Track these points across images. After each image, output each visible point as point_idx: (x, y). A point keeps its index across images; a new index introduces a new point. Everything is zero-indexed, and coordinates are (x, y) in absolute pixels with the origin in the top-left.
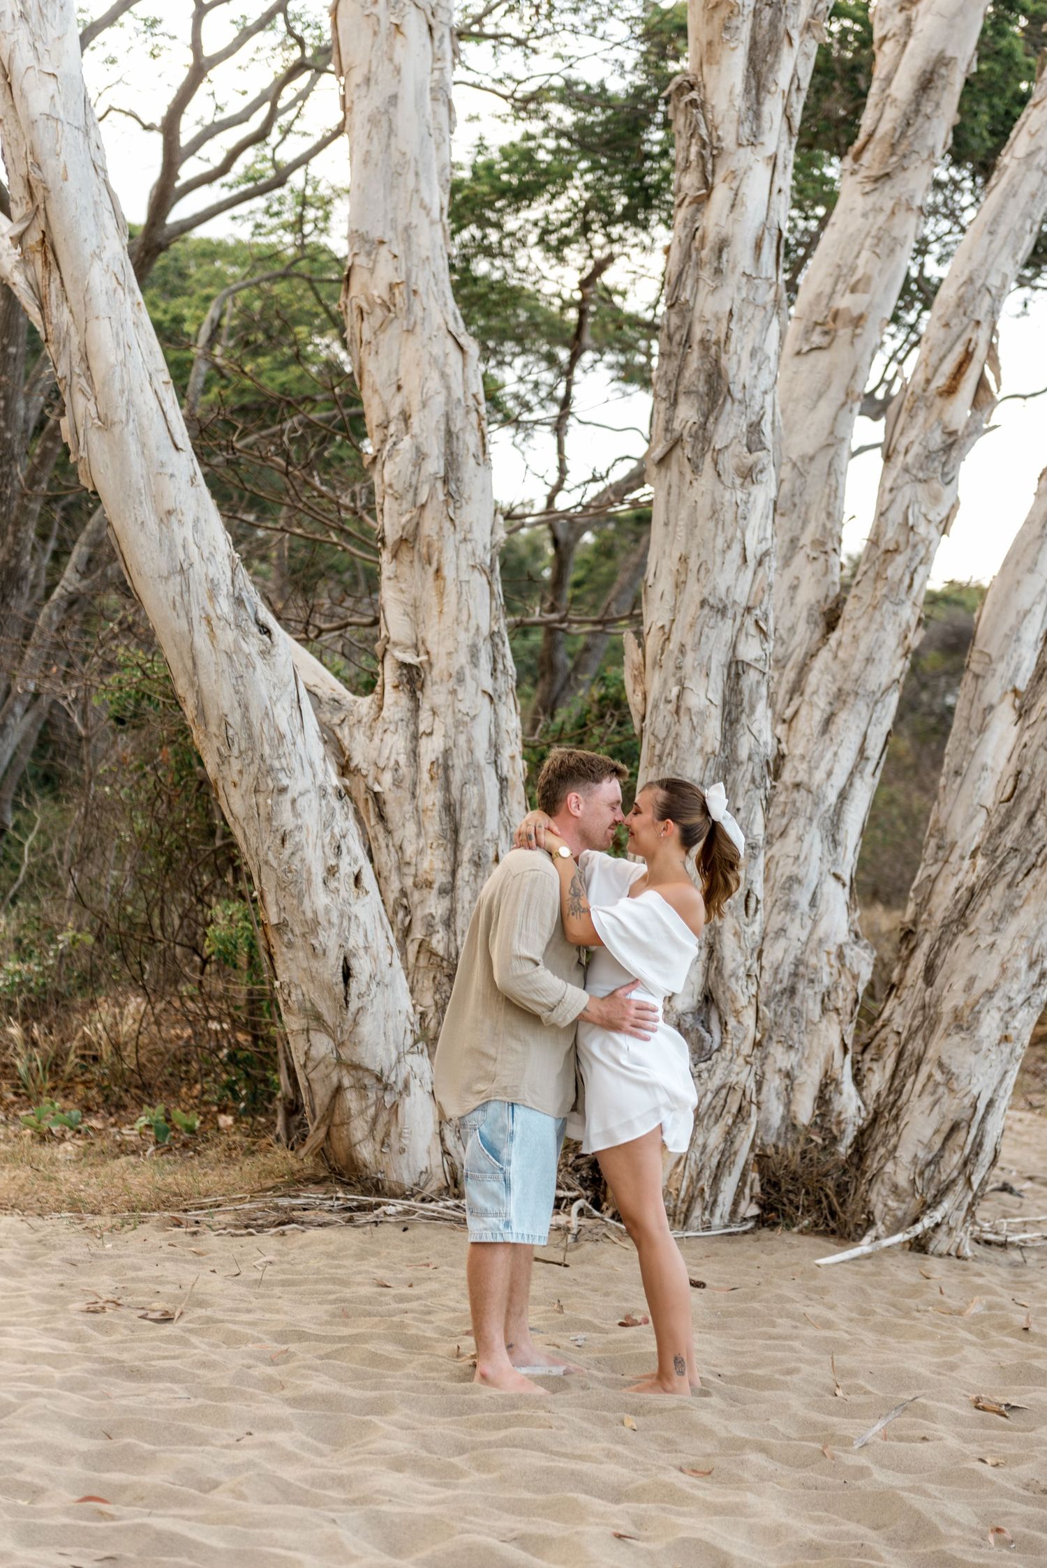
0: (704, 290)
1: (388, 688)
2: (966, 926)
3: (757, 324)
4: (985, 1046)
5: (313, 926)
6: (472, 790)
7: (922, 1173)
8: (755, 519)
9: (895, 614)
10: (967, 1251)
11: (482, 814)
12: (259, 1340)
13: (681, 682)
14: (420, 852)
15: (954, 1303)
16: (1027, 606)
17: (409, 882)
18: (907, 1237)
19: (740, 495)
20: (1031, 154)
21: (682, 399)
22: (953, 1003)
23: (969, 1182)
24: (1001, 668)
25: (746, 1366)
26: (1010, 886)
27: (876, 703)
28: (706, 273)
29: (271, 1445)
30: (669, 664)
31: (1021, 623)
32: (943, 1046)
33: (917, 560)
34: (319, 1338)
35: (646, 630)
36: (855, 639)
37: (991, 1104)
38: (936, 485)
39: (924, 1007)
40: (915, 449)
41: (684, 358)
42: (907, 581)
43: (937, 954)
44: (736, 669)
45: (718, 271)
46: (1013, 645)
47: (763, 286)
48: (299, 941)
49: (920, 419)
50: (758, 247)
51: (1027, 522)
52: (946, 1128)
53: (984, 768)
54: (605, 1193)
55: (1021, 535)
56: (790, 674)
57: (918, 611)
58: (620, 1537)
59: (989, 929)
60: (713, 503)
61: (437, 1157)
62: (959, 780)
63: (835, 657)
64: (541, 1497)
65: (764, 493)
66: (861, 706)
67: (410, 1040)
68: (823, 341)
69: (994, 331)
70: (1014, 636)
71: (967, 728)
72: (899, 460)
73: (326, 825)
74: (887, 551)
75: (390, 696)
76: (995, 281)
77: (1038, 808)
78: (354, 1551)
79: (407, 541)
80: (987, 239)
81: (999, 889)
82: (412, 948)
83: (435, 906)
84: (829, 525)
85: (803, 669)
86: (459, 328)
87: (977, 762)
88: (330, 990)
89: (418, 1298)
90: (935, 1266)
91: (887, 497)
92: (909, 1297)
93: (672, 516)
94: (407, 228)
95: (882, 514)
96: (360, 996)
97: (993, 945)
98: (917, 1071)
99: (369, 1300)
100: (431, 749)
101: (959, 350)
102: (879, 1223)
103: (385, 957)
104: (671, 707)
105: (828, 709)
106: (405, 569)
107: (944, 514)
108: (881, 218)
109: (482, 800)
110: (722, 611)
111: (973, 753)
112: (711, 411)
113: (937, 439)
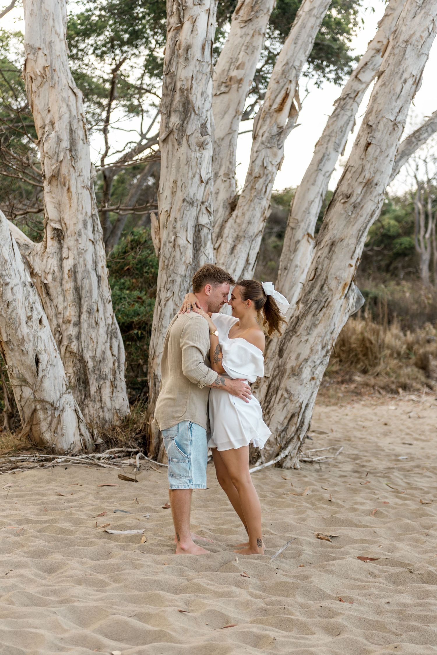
0: (181, 67)
1: (49, 239)
2: (296, 333)
3: (203, 81)
4: (305, 382)
5: (22, 342)
6: (86, 282)
7: (280, 435)
8: (205, 164)
9: (260, 203)
10: (298, 466)
11: (91, 292)
12: (10, 524)
13: (175, 234)
14: (65, 308)
15: (298, 490)
16: (312, 199)
17: (61, 321)
18: (275, 462)
19: (198, 154)
20: (311, 10)
21: (173, 114)
22: (291, 365)
23: (299, 438)
24: (302, 225)
25: (219, 524)
26: (314, 315)
27: (253, 240)
28: (181, 60)
29: (22, 576)
30: (170, 227)
31: (310, 206)
32: (288, 382)
33: (268, 181)
34: (36, 522)
35: (160, 212)
36: (243, 214)
37: (307, 405)
38: (275, 149)
39: (279, 367)
40: (266, 135)
41: (173, 96)
42: (264, 190)
43: (284, 344)
44: (198, 228)
45: (187, 59)
46: (307, 215)
47: (206, 65)
48: (16, 348)
49: (268, 122)
50: (203, 48)
51: (311, 164)
52: (289, 416)
53: (296, 266)
54: (149, 449)
55: (309, 170)
56: (217, 230)
57: (269, 202)
58: (181, 611)
59: (305, 334)
60: (187, 158)
61: (78, 437)
62: (286, 271)
63: (235, 222)
64: (143, 594)
65: (208, 153)
66: (247, 242)
67: (65, 388)
68: (226, 90)
69: (297, 85)
70: (307, 211)
71: (289, 250)
72: (260, 139)
73: (26, 299)
74: (256, 177)
75: (50, 242)
76: (297, 64)
77: (325, 283)
78: (66, 627)
79: (55, 176)
80: (293, 46)
81: (309, 317)
82: (63, 349)
83: (72, 331)
84: (230, 167)
85: (222, 227)
86: (74, 85)
87: (294, 264)
88: (30, 368)
89: (76, 500)
90: (288, 473)
91: (255, 155)
92: (279, 488)
93: (170, 163)
94: (50, 43)
95: (253, 162)
96: (43, 370)
97: (307, 340)
98: (277, 393)
99: (55, 503)
100: (68, 265)
101: (283, 93)
102: (263, 456)
103: (53, 354)
104: (172, 245)
105: (233, 243)
106: (54, 188)
107: (278, 161)
108: (248, 38)
109: (91, 285)
110: (192, 204)
111: (292, 260)
112: (185, 119)
113: (275, 130)
